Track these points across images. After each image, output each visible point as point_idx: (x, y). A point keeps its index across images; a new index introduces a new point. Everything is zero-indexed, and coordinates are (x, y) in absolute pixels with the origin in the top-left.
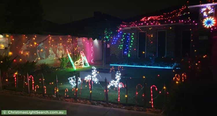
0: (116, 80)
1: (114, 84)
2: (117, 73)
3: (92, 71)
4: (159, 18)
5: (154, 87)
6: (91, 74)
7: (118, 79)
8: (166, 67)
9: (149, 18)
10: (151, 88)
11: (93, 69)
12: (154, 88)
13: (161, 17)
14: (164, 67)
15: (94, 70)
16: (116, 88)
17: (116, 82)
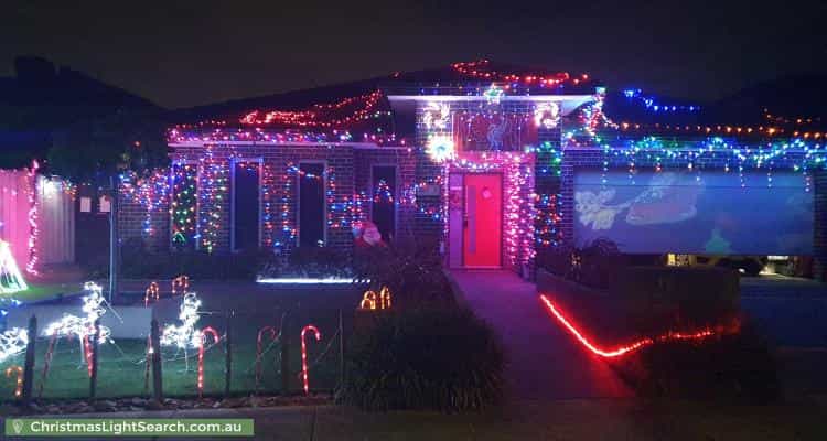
0: (179, 323)
1: (176, 338)
2: (187, 301)
3: (85, 299)
4: (301, 119)
5: (312, 330)
6: (81, 311)
7: (187, 321)
8: (328, 277)
9: (269, 118)
10: (303, 333)
11: (89, 293)
12: (310, 334)
13: (307, 119)
14: (322, 278)
15: (95, 295)
16: (182, 349)
17: (183, 329)
